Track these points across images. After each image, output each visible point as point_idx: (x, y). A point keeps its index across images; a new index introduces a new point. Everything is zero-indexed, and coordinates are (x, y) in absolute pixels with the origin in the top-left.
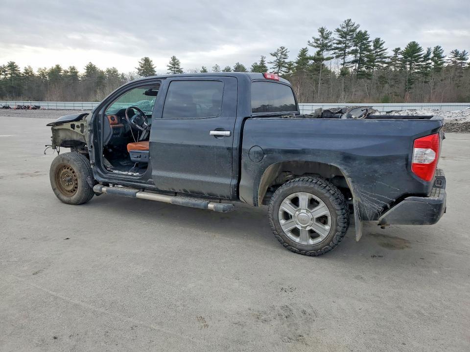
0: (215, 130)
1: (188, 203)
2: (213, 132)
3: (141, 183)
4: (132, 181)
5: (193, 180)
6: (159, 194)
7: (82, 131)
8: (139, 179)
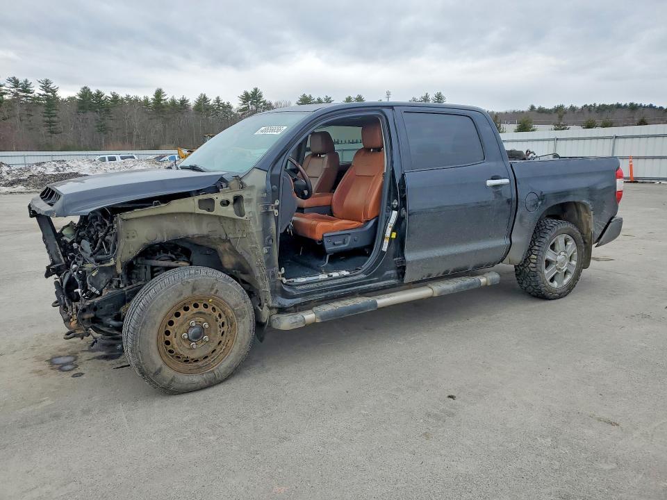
0: (492, 179)
1: (461, 286)
2: (490, 182)
3: (371, 282)
4: (353, 286)
5: (467, 252)
6: (410, 288)
7: (240, 213)
8: (367, 278)
